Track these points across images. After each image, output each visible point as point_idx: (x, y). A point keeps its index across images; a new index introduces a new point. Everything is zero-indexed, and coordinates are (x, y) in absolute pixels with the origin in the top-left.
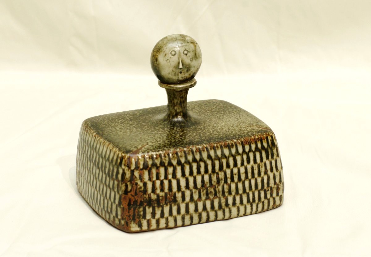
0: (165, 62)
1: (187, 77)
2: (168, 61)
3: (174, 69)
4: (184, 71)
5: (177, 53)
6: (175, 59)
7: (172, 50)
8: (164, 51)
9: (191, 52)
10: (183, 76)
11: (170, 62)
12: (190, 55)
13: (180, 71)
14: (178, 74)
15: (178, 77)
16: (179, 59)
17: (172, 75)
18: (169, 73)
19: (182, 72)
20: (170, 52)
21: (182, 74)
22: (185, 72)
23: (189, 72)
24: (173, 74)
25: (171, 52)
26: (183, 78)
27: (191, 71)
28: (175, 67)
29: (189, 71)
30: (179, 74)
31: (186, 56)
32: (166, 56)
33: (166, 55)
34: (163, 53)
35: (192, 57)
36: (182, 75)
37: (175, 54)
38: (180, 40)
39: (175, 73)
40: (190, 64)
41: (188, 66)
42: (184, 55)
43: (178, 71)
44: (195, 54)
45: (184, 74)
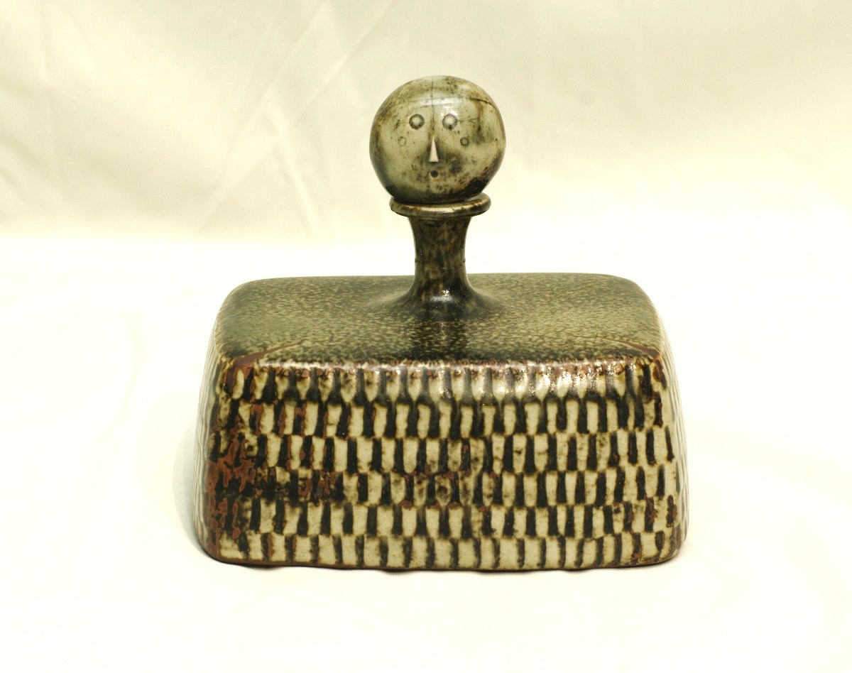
0: (395, 143)
1: (455, 188)
2: (402, 142)
3: (417, 165)
4: (443, 171)
5: (427, 120)
6: (420, 136)
7: (413, 114)
8: (394, 114)
9: (466, 122)
10: (442, 183)
11: (407, 144)
12: (460, 129)
13: (433, 169)
14: (427, 179)
15: (428, 186)
16: (429, 138)
17: (411, 177)
18: (405, 174)
19: (439, 171)
20: (409, 117)
21: (438, 177)
22: (445, 173)
23: (459, 176)
24: (414, 176)
25: (411, 119)
26: (443, 190)
27: (465, 172)
28: (418, 157)
29: (458, 172)
30: (431, 178)
31: (448, 130)
32: (399, 127)
33: (397, 125)
34: (393, 120)
35: (466, 136)
36: (438, 180)
37: (420, 125)
38: (440, 89)
39: (418, 172)
40: (460, 154)
41: (454, 159)
42: (445, 129)
43: (425, 169)
44: (476, 128)
45: (445, 180)
